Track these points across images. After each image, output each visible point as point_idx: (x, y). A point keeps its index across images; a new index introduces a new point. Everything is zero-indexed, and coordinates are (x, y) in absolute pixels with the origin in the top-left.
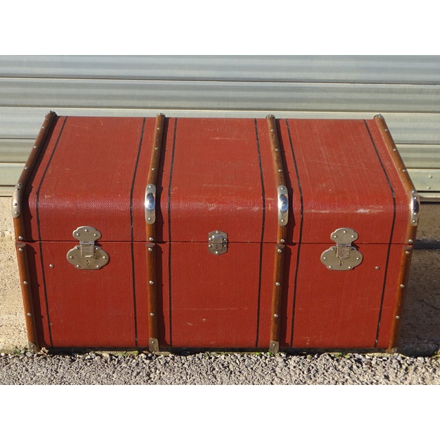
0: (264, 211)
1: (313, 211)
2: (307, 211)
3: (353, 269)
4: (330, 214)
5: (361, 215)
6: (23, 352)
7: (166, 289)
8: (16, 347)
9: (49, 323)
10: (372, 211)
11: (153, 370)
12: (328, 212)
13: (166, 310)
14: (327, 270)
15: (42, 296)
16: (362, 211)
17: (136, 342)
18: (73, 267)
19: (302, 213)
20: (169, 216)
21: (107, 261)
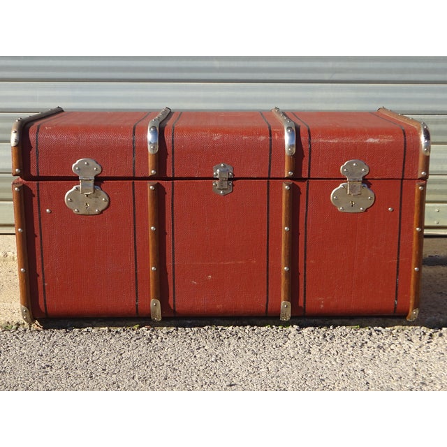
0: (271, 140)
1: (321, 140)
2: (315, 141)
3: (366, 211)
4: (339, 143)
5: (372, 144)
6: (14, 327)
7: (169, 237)
8: (8, 323)
9: (44, 282)
10: (382, 140)
11: (154, 337)
12: (336, 141)
13: (169, 264)
14: (339, 212)
15: (38, 249)
16: (371, 140)
17: (137, 306)
18: (71, 211)
19: (310, 142)
20: (173, 147)
21: (106, 203)
